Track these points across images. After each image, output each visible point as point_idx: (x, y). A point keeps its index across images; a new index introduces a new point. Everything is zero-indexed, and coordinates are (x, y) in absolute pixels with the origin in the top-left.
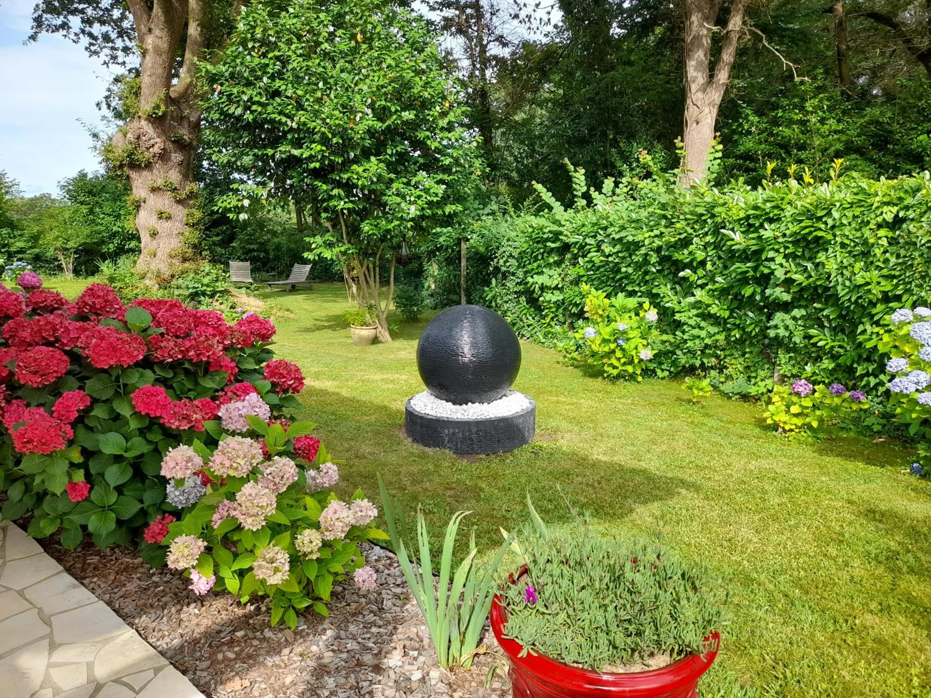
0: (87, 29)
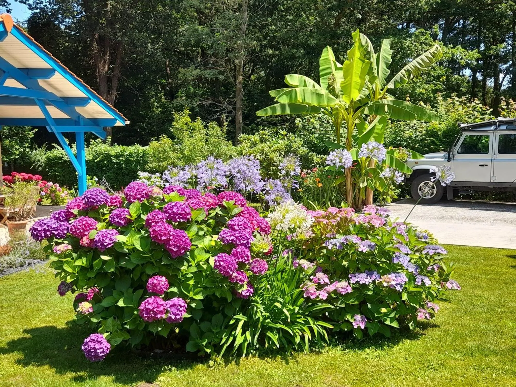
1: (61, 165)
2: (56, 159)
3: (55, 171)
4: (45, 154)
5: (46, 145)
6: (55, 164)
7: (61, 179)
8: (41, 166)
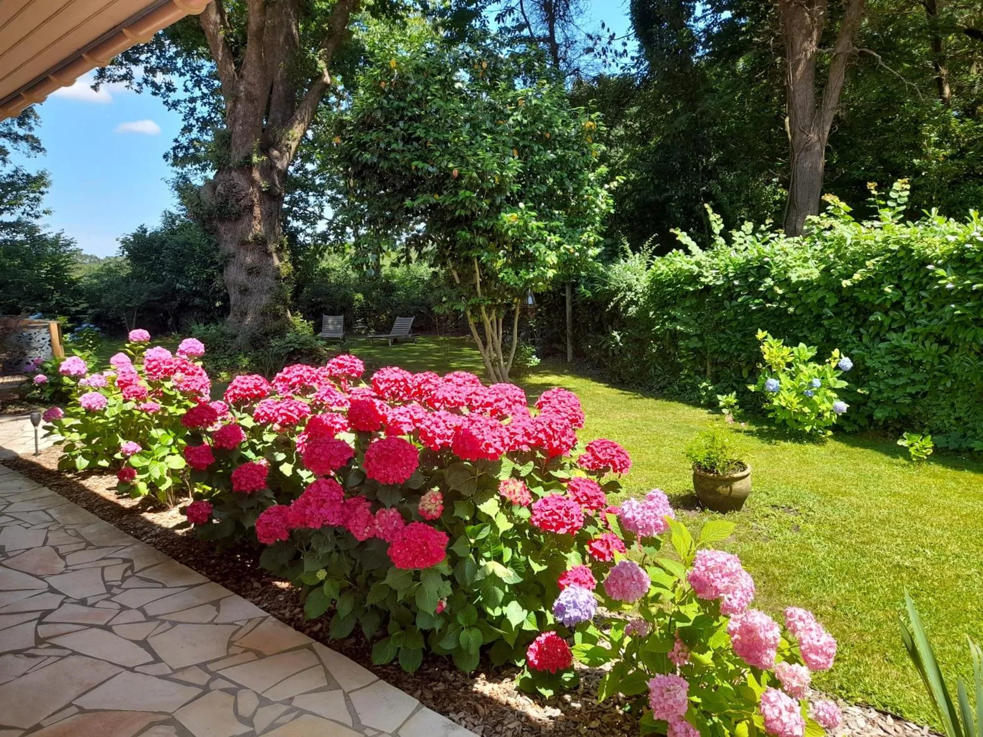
0: (151, 78)
1: (694, 301)
2: (679, 282)
3: (673, 319)
4: (649, 268)
5: (654, 242)
6: (674, 298)
7: (691, 346)
8: (636, 303)
